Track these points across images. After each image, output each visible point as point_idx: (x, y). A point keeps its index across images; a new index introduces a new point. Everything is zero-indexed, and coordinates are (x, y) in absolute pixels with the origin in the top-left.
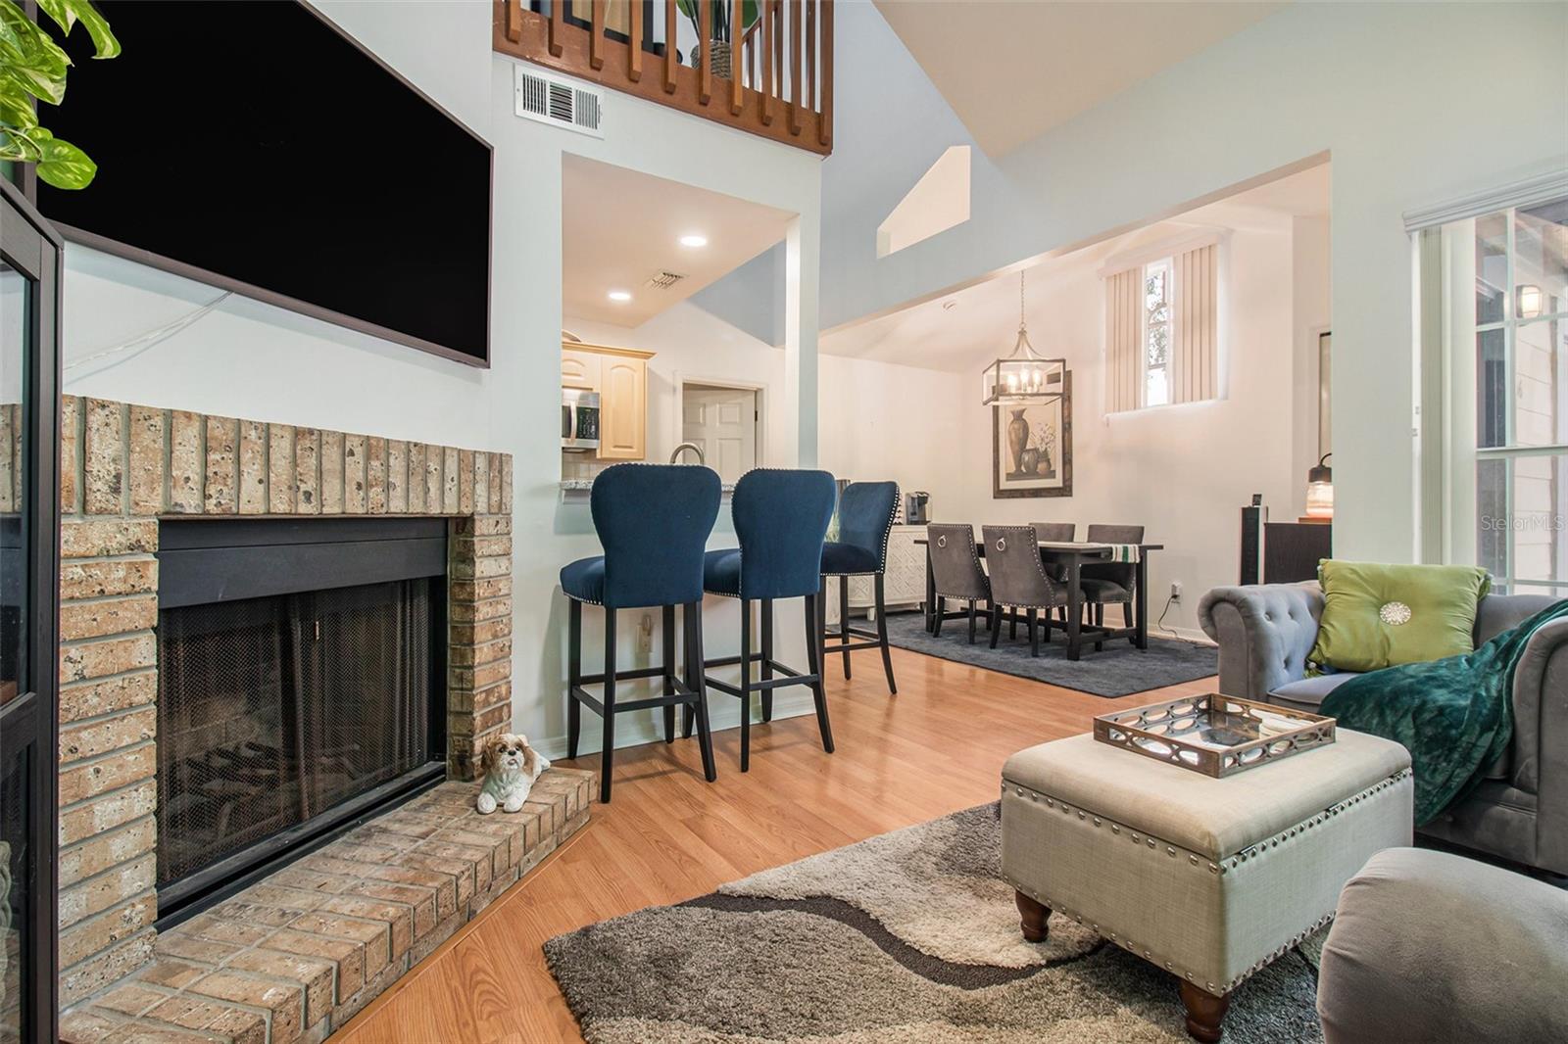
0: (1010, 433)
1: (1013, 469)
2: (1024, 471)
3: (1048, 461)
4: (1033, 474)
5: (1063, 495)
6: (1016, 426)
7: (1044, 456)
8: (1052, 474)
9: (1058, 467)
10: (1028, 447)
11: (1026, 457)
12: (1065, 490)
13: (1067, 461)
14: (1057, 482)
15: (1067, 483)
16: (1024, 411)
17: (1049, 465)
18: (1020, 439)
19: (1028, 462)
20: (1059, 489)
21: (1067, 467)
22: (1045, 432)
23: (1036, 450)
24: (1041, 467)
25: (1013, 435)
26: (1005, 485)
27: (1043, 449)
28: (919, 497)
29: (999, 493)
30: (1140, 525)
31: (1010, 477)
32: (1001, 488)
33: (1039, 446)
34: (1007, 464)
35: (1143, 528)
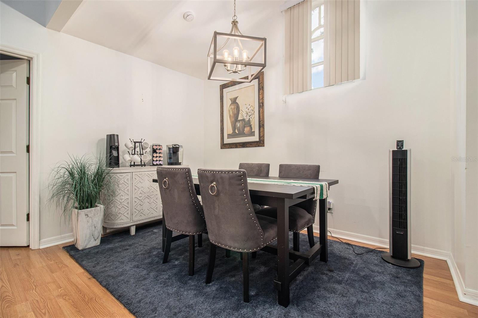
0: (229, 111)
1: (231, 132)
2: (237, 133)
3: (250, 126)
4: (242, 134)
5: (259, 146)
6: (233, 107)
7: (248, 124)
8: (252, 134)
9: (256, 130)
10: (239, 119)
11: (238, 125)
12: (260, 143)
13: (261, 125)
14: (256, 138)
15: (262, 139)
16: (237, 98)
17: (251, 128)
18: (234, 114)
19: (239, 127)
20: (257, 142)
21: (261, 129)
22: (248, 109)
23: (243, 120)
24: (247, 129)
25: (231, 112)
26: (227, 141)
27: (248, 119)
28: (173, 147)
29: (224, 146)
30: (317, 164)
31: (230, 136)
32: (225, 143)
33: (245, 118)
34: (228, 129)
35: (318, 167)
